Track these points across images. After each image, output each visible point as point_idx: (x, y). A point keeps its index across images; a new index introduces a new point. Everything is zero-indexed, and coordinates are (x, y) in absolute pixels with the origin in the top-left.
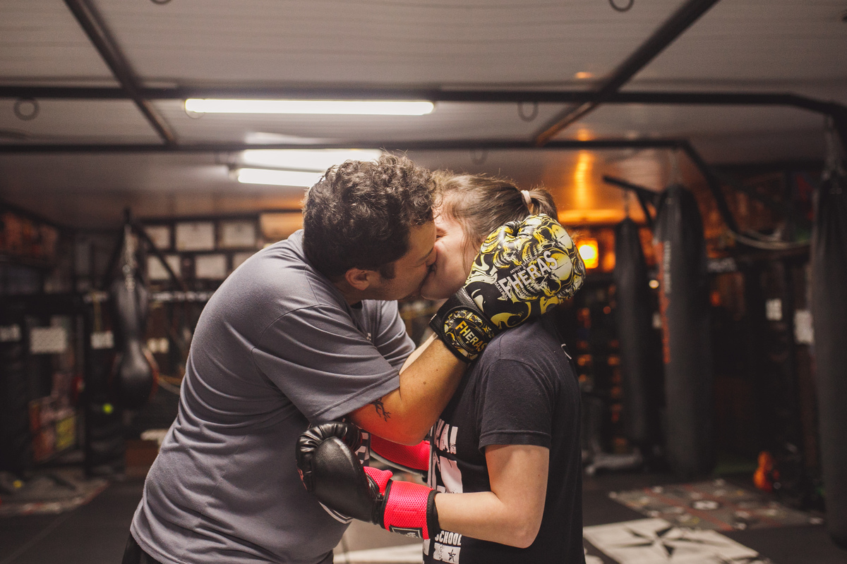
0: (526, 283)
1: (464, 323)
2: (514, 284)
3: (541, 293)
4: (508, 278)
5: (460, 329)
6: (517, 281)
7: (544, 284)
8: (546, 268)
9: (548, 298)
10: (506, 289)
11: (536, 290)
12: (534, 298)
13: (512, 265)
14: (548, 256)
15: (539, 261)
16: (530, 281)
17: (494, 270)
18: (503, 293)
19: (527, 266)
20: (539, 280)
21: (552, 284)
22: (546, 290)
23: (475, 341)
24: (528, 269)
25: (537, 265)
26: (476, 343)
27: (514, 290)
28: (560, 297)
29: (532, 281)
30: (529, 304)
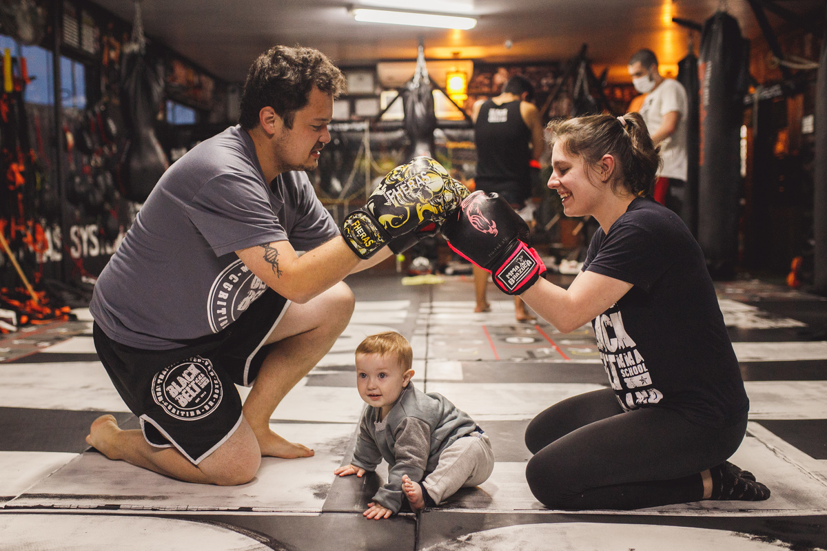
0: (406, 193)
1: (358, 221)
2: (397, 193)
3: (417, 201)
4: (393, 190)
5: (355, 226)
6: (400, 191)
7: (419, 193)
8: (421, 182)
9: (422, 204)
10: (391, 197)
11: (413, 198)
12: (412, 204)
13: (397, 181)
14: (424, 175)
15: (417, 178)
16: (408, 192)
17: (385, 186)
18: (388, 200)
19: (407, 181)
20: (416, 191)
21: (425, 194)
22: (421, 198)
23: (363, 236)
24: (408, 183)
25: (415, 180)
26: (364, 238)
27: (396, 198)
28: (432, 204)
29: (410, 191)
30: (408, 209)
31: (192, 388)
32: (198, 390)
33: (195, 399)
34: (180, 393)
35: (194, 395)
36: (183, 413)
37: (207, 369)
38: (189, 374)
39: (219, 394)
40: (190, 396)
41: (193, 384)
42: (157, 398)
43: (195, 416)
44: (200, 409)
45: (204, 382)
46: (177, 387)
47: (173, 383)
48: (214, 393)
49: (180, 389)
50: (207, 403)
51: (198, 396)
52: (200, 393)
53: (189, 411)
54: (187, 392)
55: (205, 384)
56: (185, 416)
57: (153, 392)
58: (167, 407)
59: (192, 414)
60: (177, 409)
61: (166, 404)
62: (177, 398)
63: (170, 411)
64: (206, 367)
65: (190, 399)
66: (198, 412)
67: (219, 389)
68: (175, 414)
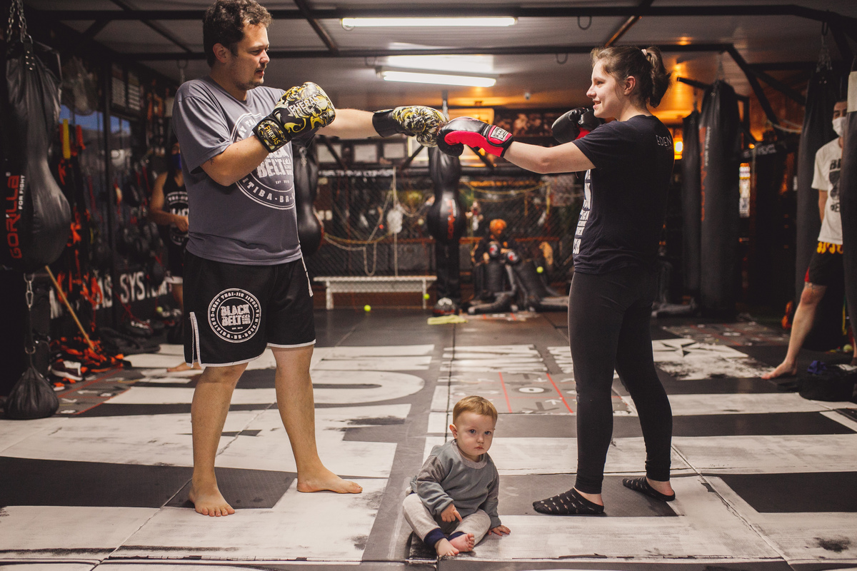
0: (303, 109)
1: (269, 127)
2: (297, 108)
3: (311, 115)
4: (294, 105)
5: (266, 130)
6: (299, 107)
7: (312, 109)
8: (314, 102)
9: (315, 117)
10: (293, 111)
11: (308, 112)
12: (308, 117)
13: (296, 99)
14: (315, 97)
15: (311, 99)
17: (287, 102)
18: (291, 113)
20: (310, 107)
21: (317, 111)
22: (314, 113)
24: (304, 101)
25: (309, 100)
26: (274, 138)
27: (297, 111)
28: (321, 118)
29: (306, 107)
30: (305, 120)
31: (236, 319)
32: (239, 323)
33: (233, 326)
34: (227, 316)
35: (235, 323)
36: (219, 329)
37: (255, 315)
38: (242, 309)
39: (249, 335)
40: (232, 322)
41: (239, 317)
42: (212, 306)
43: (225, 337)
44: (231, 335)
45: (247, 321)
46: (229, 311)
47: (228, 307)
48: (247, 332)
49: (229, 314)
50: (237, 335)
51: (237, 326)
52: (239, 326)
53: (224, 331)
54: (232, 319)
55: (246, 323)
56: (219, 332)
57: (213, 301)
58: (211, 317)
59: (225, 334)
60: (217, 324)
61: (213, 315)
62: (223, 318)
63: (212, 322)
64: (256, 313)
65: (230, 324)
66: (228, 336)
67: (252, 333)
68: (214, 326)
